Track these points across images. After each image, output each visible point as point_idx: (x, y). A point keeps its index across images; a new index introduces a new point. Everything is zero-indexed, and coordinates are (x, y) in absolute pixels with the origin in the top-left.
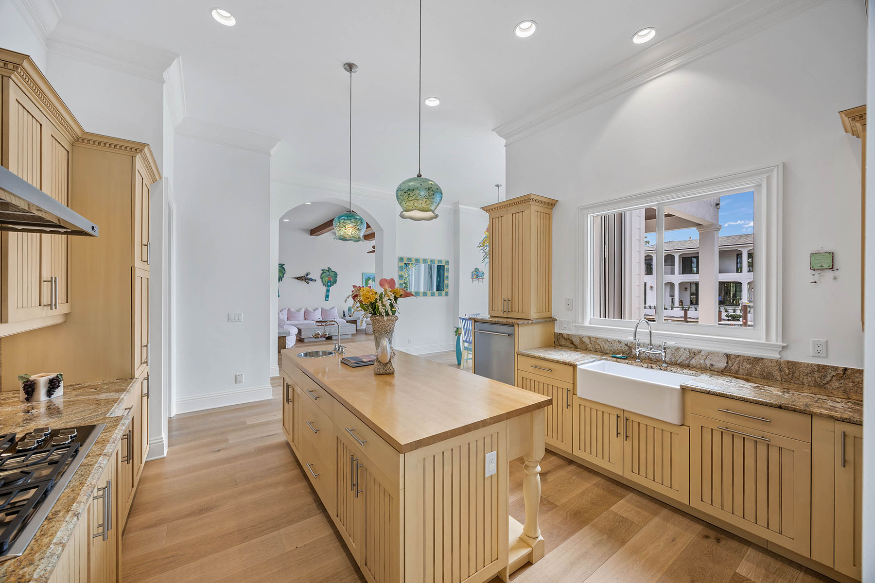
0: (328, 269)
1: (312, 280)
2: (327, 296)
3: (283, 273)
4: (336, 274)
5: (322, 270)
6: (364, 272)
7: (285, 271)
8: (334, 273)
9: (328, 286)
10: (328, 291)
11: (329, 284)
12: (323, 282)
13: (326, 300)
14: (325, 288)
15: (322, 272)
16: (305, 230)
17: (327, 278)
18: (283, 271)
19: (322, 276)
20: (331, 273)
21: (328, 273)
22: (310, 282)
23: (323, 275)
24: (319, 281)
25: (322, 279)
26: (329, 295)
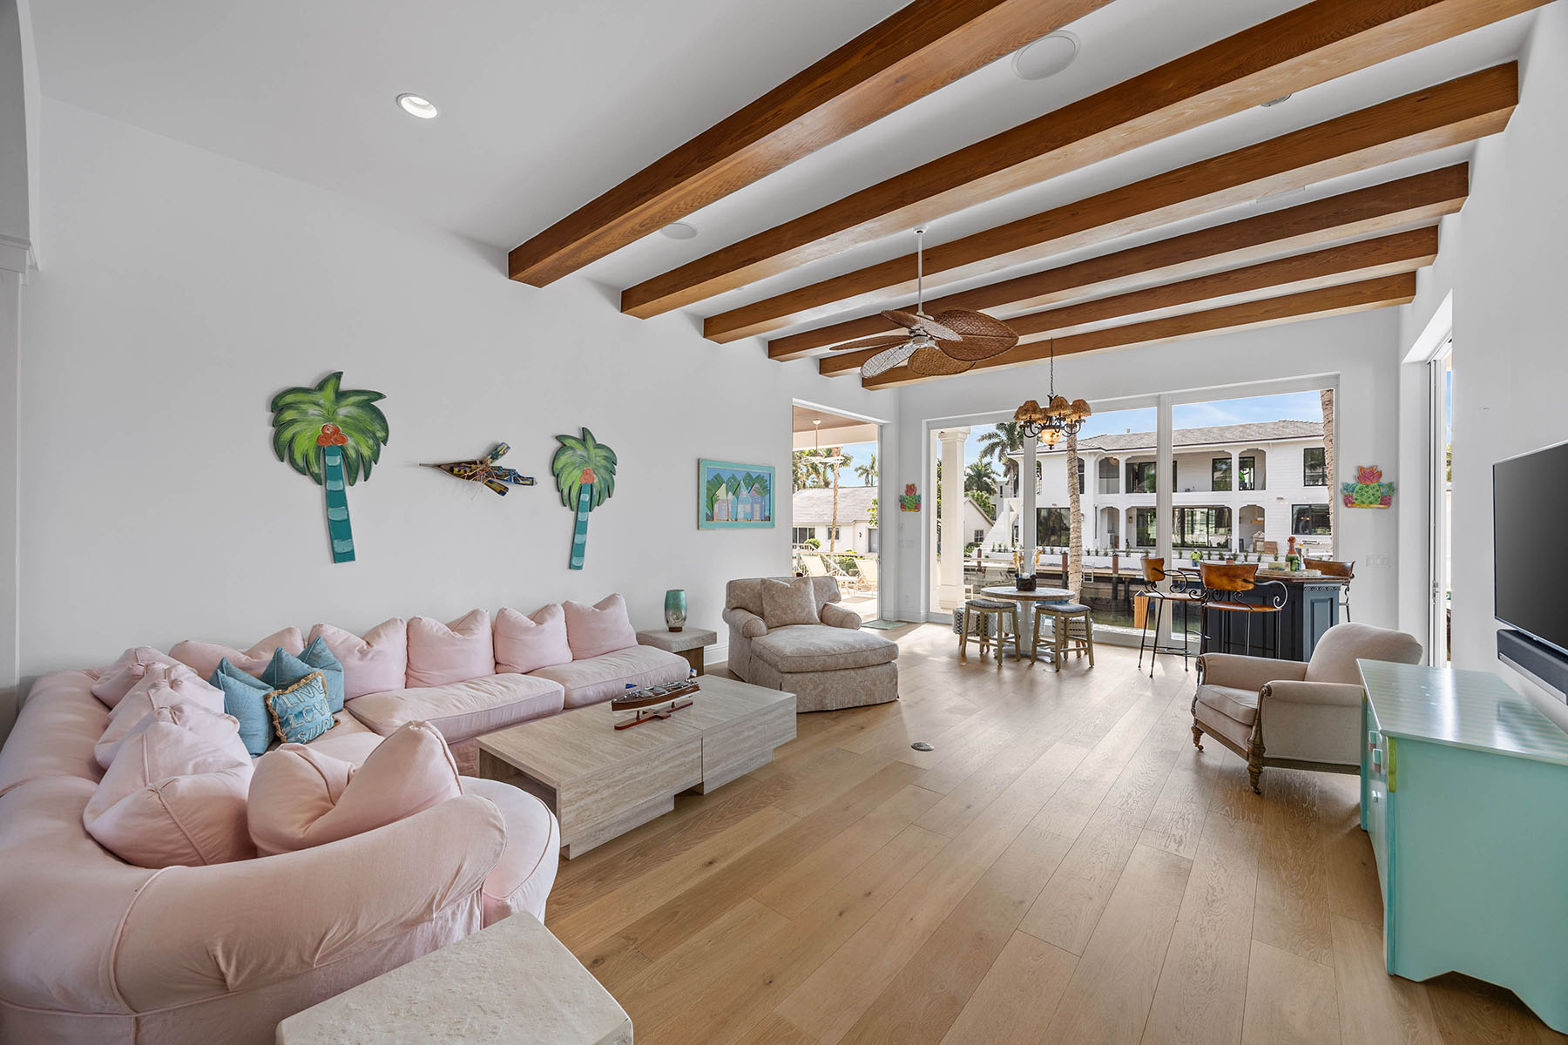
0: (577, 435)
1: (517, 479)
2: (577, 551)
3: (374, 437)
4: (611, 460)
5: (558, 438)
6: (703, 455)
7: (386, 429)
8: (603, 453)
9: (577, 508)
10: (579, 527)
11: (586, 497)
12: (560, 491)
13: (571, 566)
14: (568, 515)
15: (557, 444)
16: (483, 247)
17: (577, 474)
18: (377, 427)
19: (559, 465)
20: (593, 451)
21: (580, 451)
22: (512, 488)
23: (563, 459)
24: (545, 481)
25: (557, 476)
26: (583, 545)
